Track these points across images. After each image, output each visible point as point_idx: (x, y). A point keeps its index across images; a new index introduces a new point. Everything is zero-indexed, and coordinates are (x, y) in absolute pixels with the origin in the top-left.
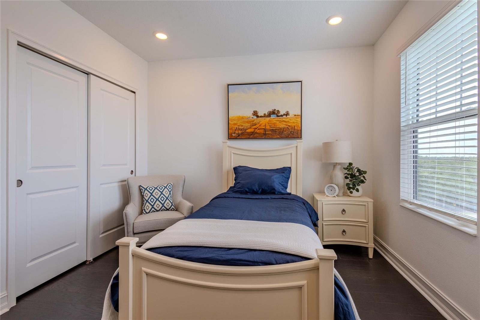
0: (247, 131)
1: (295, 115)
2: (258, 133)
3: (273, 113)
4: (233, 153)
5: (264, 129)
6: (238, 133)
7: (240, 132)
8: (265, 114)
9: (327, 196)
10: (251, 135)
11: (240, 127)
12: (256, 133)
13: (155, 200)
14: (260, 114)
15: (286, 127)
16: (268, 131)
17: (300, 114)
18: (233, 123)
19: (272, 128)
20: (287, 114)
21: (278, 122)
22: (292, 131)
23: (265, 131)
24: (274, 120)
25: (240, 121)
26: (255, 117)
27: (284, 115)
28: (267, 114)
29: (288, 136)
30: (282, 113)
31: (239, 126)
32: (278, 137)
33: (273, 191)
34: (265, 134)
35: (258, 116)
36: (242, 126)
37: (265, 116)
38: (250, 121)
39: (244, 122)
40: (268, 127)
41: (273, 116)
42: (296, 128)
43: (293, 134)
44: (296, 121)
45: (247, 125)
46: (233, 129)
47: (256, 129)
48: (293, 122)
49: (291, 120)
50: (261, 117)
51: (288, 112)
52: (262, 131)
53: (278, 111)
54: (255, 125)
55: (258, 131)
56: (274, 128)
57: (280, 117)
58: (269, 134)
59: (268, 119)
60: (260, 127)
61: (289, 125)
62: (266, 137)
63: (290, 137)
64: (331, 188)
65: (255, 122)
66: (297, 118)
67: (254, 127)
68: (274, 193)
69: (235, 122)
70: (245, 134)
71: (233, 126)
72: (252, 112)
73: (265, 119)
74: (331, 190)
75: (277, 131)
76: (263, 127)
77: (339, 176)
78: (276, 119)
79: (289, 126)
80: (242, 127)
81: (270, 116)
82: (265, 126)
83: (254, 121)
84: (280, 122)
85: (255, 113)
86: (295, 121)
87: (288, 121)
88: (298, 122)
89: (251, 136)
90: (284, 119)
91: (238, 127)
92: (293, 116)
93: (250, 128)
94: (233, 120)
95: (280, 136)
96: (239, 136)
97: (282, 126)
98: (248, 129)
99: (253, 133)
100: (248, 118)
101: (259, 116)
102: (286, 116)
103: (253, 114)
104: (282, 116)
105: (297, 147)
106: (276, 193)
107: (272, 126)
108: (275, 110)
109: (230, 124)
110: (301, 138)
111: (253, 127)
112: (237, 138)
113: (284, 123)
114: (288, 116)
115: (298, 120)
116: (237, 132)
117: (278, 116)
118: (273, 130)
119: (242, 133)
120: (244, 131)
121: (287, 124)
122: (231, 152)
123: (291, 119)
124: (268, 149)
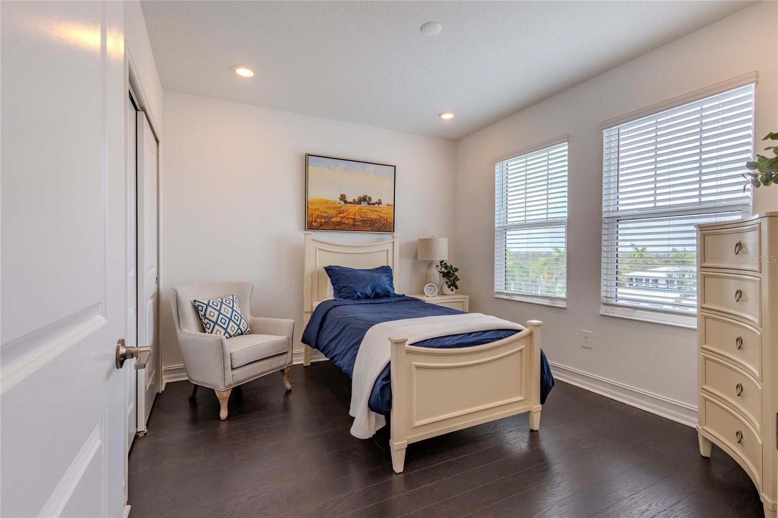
0: (332, 220)
1: (388, 205)
2: (345, 223)
3: (364, 199)
4: (319, 249)
5: (353, 219)
6: (321, 222)
7: (323, 221)
8: (354, 200)
9: (427, 296)
10: (338, 225)
11: (323, 214)
12: (344, 223)
13: (228, 320)
14: (349, 199)
15: (378, 218)
16: (358, 222)
17: (393, 204)
18: (314, 207)
19: (362, 219)
20: (379, 203)
21: (369, 211)
22: (384, 224)
23: (355, 222)
24: (365, 208)
25: (323, 206)
26: (343, 203)
27: (376, 203)
28: (357, 200)
29: (380, 229)
30: (374, 201)
31: (321, 212)
32: (370, 229)
33: (387, 294)
34: (354, 225)
35: (346, 202)
36: (326, 213)
37: (354, 202)
38: (336, 207)
39: (328, 208)
40: (358, 217)
41: (364, 204)
42: (388, 220)
43: (385, 227)
44: (389, 212)
45: (331, 212)
46: (314, 216)
47: (344, 217)
48: (386, 213)
49: (383, 211)
50: (350, 203)
51: (380, 200)
52: (351, 221)
53: (370, 197)
54: (343, 213)
55: (346, 221)
56: (365, 219)
57: (373, 206)
58: (359, 225)
59: (358, 206)
60: (349, 216)
61: (381, 215)
62: (355, 229)
63: (382, 230)
64: (430, 288)
65: (342, 209)
66: (390, 209)
67: (341, 215)
68: (389, 296)
69: (317, 207)
70: (330, 224)
71: (313, 212)
72: (339, 196)
73: (354, 206)
74: (431, 290)
75: (368, 222)
76: (352, 217)
77: (436, 274)
78: (367, 208)
79: (381, 217)
80: (326, 215)
81: (360, 203)
82: (355, 215)
83: (341, 207)
84: (372, 211)
85: (343, 198)
86: (387, 212)
87: (380, 211)
88: (391, 213)
89: (337, 227)
90: (376, 209)
91: (320, 214)
92: (386, 205)
93: (336, 216)
94: (315, 203)
95: (371, 229)
96: (321, 226)
97: (374, 216)
98: (334, 217)
99: (339, 222)
100: (333, 203)
101: (348, 201)
102: (379, 205)
103: (340, 198)
104: (373, 204)
105: (393, 242)
106: (391, 296)
107: (363, 216)
108: (366, 196)
109: (310, 209)
110: (394, 232)
111: (339, 215)
112: (320, 228)
113: (376, 213)
114: (380, 205)
115: (391, 211)
116: (318, 220)
117: (369, 204)
118: (363, 220)
119: (326, 222)
120: (327, 220)
121: (379, 215)
122: (316, 248)
123: (384, 209)
124: (353, 245)
